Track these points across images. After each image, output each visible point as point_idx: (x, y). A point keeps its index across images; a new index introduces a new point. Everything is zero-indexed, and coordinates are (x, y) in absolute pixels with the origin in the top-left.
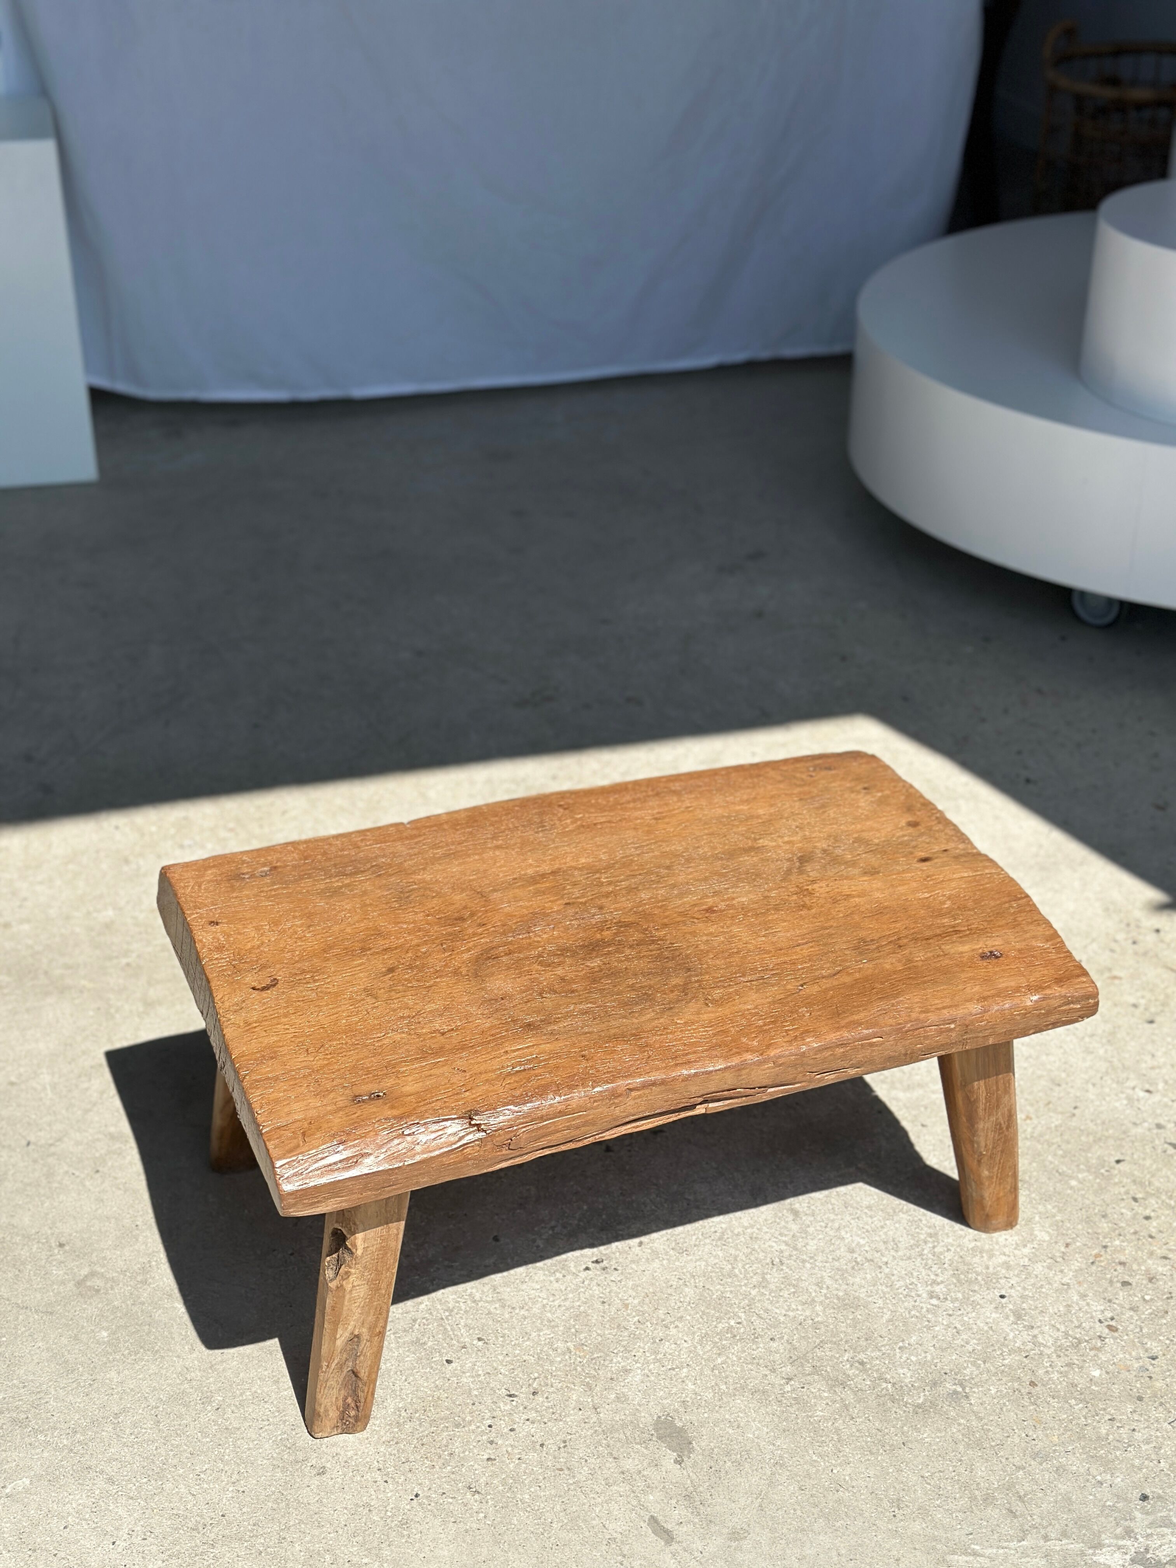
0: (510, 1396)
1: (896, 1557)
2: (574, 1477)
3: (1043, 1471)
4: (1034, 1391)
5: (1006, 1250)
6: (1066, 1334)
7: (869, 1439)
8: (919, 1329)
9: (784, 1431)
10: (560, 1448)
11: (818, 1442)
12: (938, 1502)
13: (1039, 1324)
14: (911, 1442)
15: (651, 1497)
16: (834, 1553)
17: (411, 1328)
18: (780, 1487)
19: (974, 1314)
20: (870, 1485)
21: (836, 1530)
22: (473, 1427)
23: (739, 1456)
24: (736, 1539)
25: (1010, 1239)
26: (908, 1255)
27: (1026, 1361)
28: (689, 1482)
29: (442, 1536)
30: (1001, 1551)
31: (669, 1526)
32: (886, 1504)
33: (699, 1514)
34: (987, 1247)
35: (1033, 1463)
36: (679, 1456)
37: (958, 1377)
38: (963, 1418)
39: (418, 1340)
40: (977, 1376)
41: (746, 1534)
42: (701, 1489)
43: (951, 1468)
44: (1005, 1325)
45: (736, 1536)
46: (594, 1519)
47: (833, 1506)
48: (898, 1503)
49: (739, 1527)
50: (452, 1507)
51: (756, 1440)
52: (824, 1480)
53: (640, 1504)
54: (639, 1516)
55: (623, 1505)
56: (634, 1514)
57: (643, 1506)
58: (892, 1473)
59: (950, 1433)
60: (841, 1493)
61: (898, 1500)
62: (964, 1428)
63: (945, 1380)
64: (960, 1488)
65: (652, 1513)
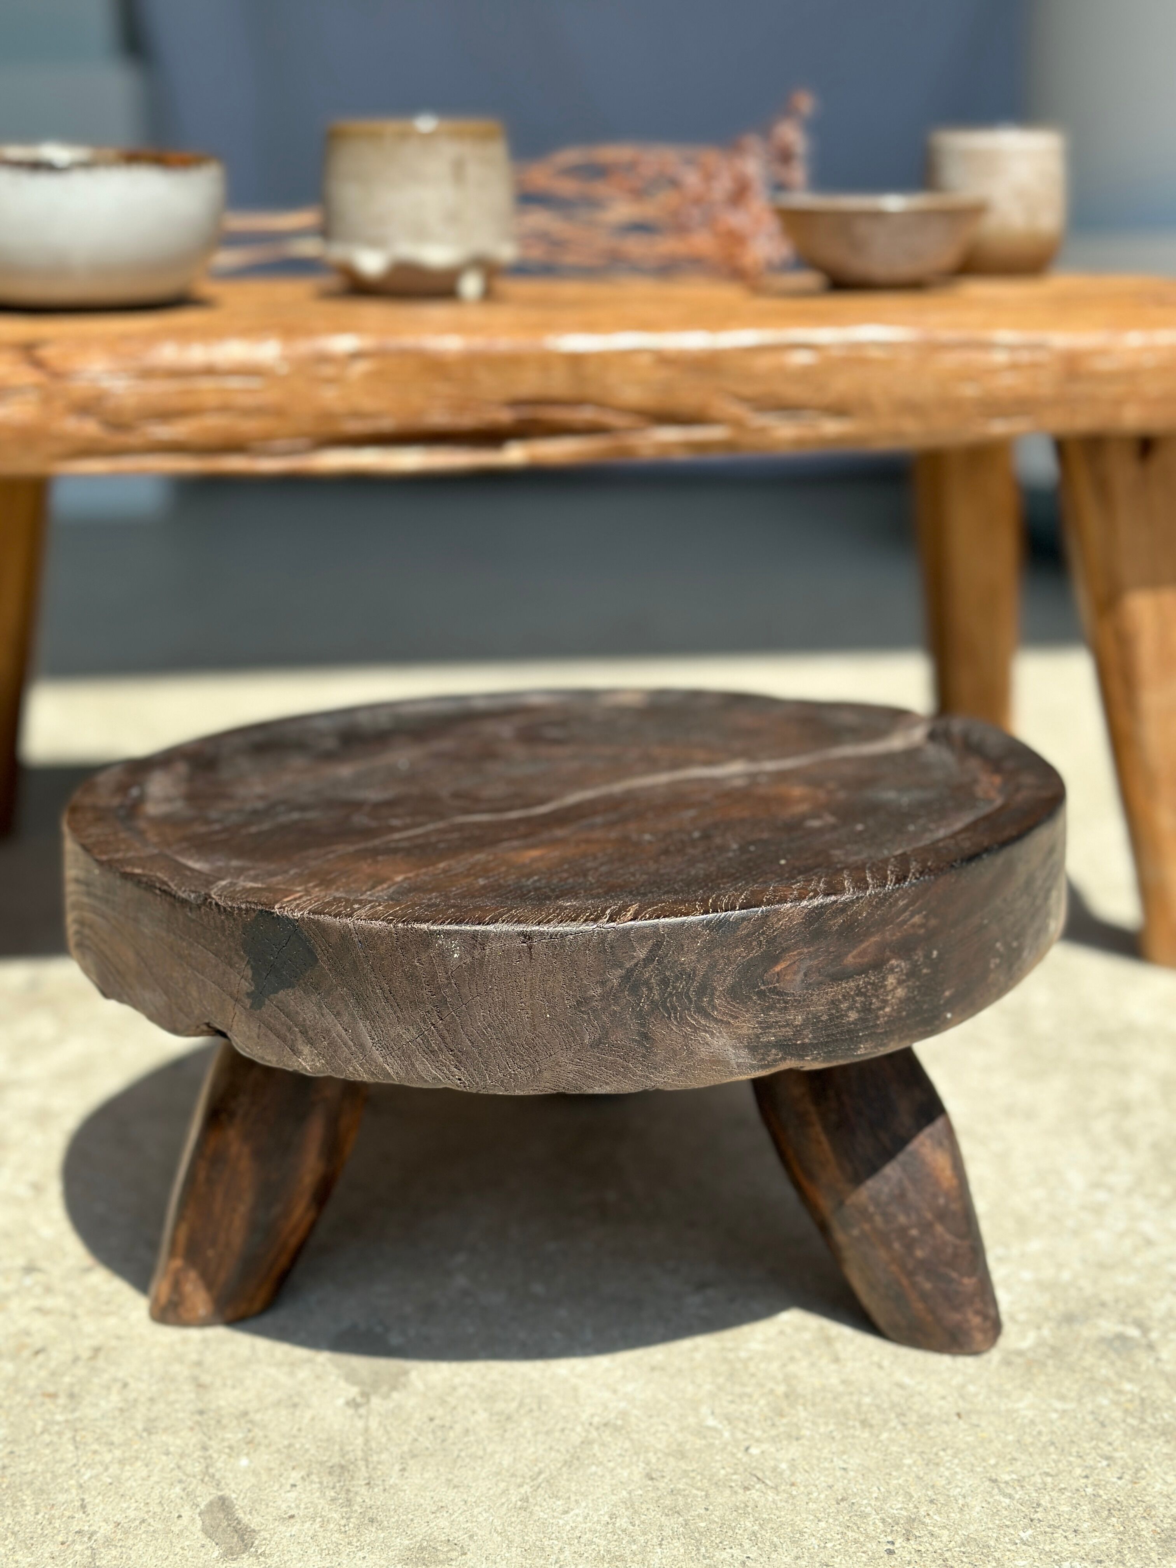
2: (73, 1411)
7: (867, 1400)
10: (76, 1359)
11: (732, 1394)
14: (979, 1412)
15: (244, 1462)
18: (594, 1469)
20: (839, 1486)
23: (514, 1405)
28: (360, 1441)
31: (252, 1521)
32: (874, 1523)
33: (349, 1503)
36: (365, 1395)
37: (1135, 1312)
38: (1130, 1380)
41: (454, 1554)
42: (384, 1456)
43: (1078, 1471)
46: (67, 1491)
47: (722, 1517)
49: (443, 1538)
52: (719, 1465)
53: (206, 1472)
54: (188, 1495)
55: (162, 1470)
56: (178, 1489)
57: (213, 1476)
58: (910, 1467)
59: (1090, 1406)
60: (754, 1494)
61: (911, 1520)
62: (1131, 1401)
63: (1099, 1315)
64: (1096, 1512)
65: (226, 1492)
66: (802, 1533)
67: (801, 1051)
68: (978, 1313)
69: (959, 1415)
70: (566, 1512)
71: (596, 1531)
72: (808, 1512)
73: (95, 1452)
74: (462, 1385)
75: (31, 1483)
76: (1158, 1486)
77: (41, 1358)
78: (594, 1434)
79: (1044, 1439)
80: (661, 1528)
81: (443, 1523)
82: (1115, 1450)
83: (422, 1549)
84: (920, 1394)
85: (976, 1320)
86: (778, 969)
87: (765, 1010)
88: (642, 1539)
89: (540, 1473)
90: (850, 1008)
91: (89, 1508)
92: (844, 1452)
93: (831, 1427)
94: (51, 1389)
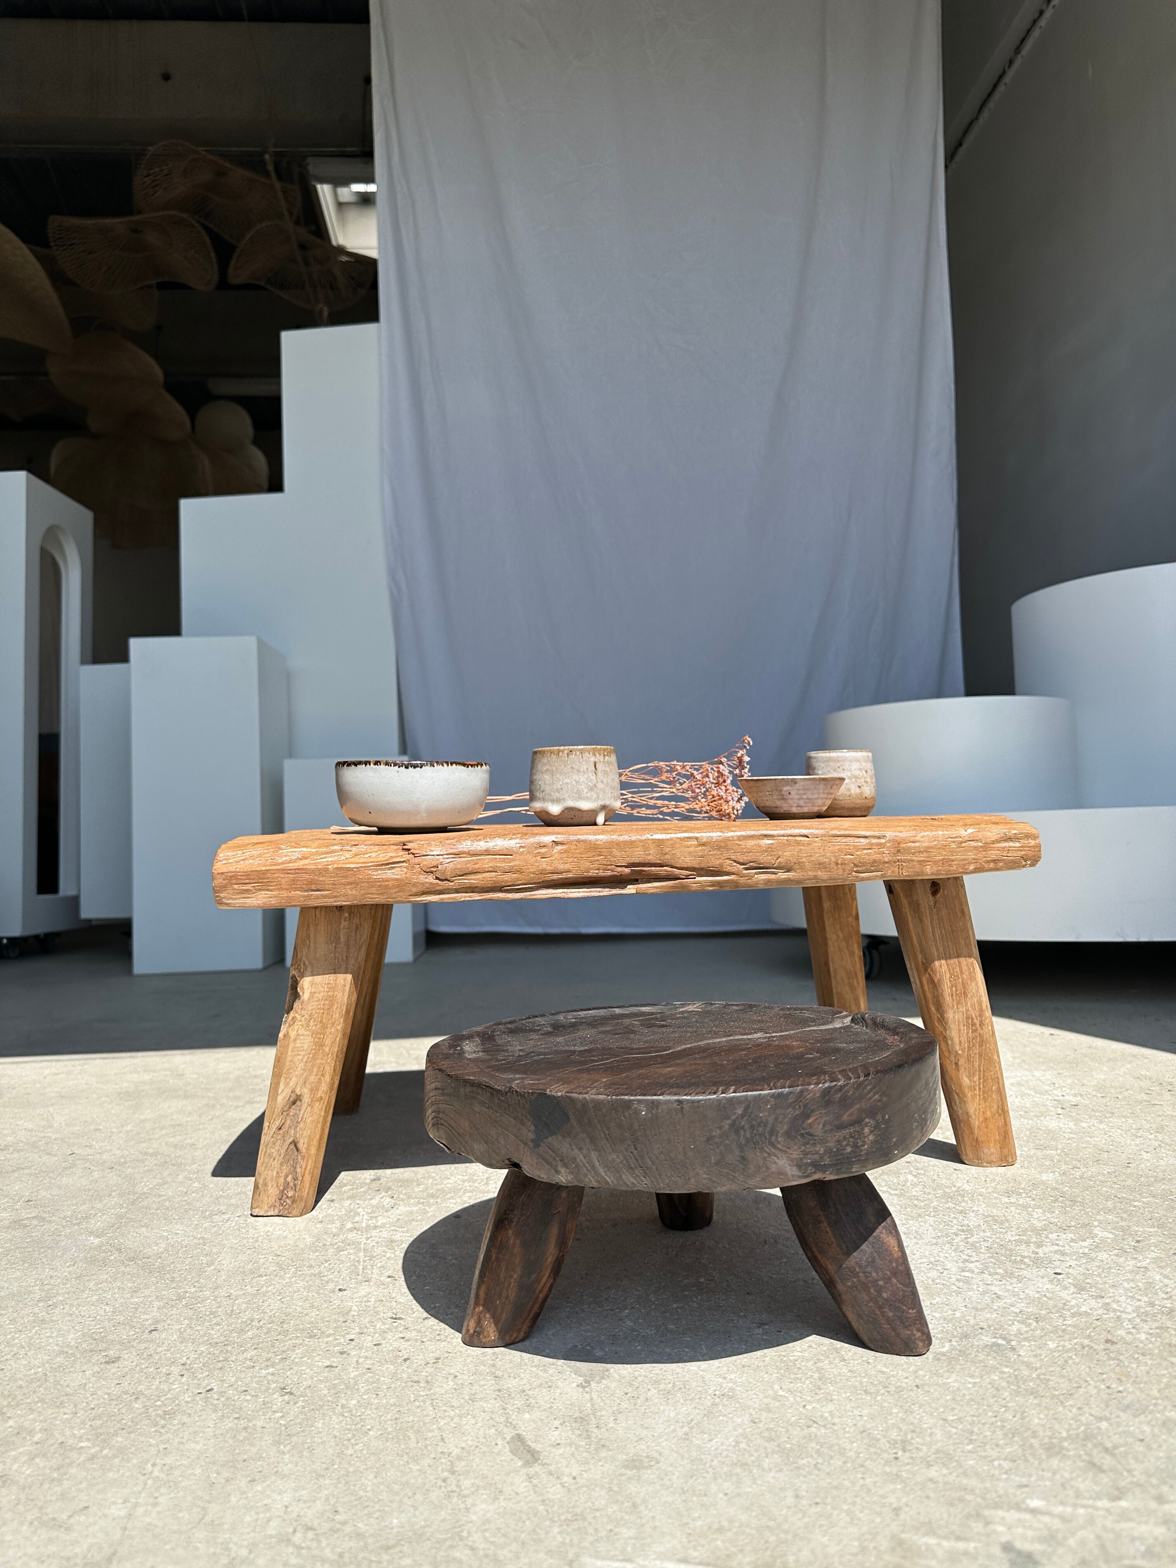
0: (395, 1319)
1: (895, 1506)
2: (430, 1390)
3: (1140, 1423)
4: (1113, 1348)
5: (1060, 1243)
6: (1152, 1304)
7: (865, 1380)
8: (945, 1293)
9: (744, 1367)
10: (427, 1364)
11: (790, 1378)
12: (970, 1447)
13: (1111, 1294)
14: (928, 1385)
15: (527, 1416)
16: (790, 1493)
17: (320, 1266)
18: (721, 1418)
19: (1020, 1285)
20: (859, 1424)
21: (798, 1468)
22: (331, 1339)
23: (671, 1385)
24: (636, 1467)
25: (1064, 1236)
26: (934, 1241)
27: (1098, 1323)
28: (589, 1405)
29: (208, 1430)
30: (1082, 1511)
31: (537, 1447)
32: (883, 1443)
33: (589, 1437)
34: (1034, 1239)
35: (1122, 1414)
36: (586, 1381)
37: (1000, 1332)
38: (1006, 1366)
39: (320, 1273)
40: (1027, 1332)
41: (652, 1463)
42: (603, 1413)
43: (990, 1414)
44: (1064, 1294)
45: (636, 1464)
46: (433, 1431)
47: (798, 1442)
48: (904, 1445)
49: (645, 1454)
50: (245, 1404)
51: (701, 1373)
52: (790, 1415)
53: (507, 1422)
54: (499, 1433)
55: (483, 1420)
56: (493, 1430)
57: (511, 1423)
58: (897, 1413)
59: (988, 1380)
60: (813, 1430)
61: (904, 1442)
62: (1010, 1377)
63: (982, 1334)
64: (1005, 1435)
65: (520, 1432)
66: (845, 1449)
67: (824, 1168)
68: (918, 1330)
69: (917, 1386)
70: (710, 1440)
71: (728, 1450)
72: (846, 1438)
73: (445, 1411)
74: (640, 1376)
75: (412, 1427)
76: (1036, 1421)
77: (407, 1363)
78: (718, 1400)
79: (967, 1397)
80: (765, 1448)
81: (643, 1447)
82: (1008, 1402)
83: (634, 1461)
84: (893, 1376)
85: (918, 1334)
86: (810, 1121)
87: (805, 1144)
88: (756, 1454)
89: (692, 1420)
90: (847, 1145)
91: (446, 1440)
92: (859, 1407)
93: (848, 1394)
94: (416, 1378)
